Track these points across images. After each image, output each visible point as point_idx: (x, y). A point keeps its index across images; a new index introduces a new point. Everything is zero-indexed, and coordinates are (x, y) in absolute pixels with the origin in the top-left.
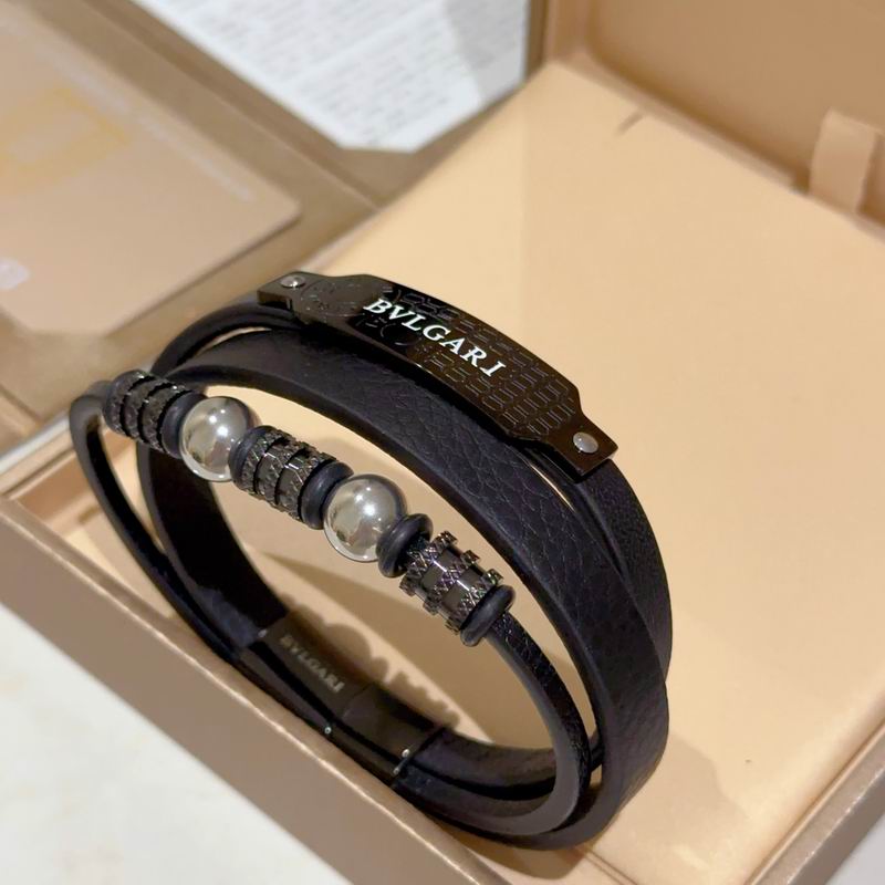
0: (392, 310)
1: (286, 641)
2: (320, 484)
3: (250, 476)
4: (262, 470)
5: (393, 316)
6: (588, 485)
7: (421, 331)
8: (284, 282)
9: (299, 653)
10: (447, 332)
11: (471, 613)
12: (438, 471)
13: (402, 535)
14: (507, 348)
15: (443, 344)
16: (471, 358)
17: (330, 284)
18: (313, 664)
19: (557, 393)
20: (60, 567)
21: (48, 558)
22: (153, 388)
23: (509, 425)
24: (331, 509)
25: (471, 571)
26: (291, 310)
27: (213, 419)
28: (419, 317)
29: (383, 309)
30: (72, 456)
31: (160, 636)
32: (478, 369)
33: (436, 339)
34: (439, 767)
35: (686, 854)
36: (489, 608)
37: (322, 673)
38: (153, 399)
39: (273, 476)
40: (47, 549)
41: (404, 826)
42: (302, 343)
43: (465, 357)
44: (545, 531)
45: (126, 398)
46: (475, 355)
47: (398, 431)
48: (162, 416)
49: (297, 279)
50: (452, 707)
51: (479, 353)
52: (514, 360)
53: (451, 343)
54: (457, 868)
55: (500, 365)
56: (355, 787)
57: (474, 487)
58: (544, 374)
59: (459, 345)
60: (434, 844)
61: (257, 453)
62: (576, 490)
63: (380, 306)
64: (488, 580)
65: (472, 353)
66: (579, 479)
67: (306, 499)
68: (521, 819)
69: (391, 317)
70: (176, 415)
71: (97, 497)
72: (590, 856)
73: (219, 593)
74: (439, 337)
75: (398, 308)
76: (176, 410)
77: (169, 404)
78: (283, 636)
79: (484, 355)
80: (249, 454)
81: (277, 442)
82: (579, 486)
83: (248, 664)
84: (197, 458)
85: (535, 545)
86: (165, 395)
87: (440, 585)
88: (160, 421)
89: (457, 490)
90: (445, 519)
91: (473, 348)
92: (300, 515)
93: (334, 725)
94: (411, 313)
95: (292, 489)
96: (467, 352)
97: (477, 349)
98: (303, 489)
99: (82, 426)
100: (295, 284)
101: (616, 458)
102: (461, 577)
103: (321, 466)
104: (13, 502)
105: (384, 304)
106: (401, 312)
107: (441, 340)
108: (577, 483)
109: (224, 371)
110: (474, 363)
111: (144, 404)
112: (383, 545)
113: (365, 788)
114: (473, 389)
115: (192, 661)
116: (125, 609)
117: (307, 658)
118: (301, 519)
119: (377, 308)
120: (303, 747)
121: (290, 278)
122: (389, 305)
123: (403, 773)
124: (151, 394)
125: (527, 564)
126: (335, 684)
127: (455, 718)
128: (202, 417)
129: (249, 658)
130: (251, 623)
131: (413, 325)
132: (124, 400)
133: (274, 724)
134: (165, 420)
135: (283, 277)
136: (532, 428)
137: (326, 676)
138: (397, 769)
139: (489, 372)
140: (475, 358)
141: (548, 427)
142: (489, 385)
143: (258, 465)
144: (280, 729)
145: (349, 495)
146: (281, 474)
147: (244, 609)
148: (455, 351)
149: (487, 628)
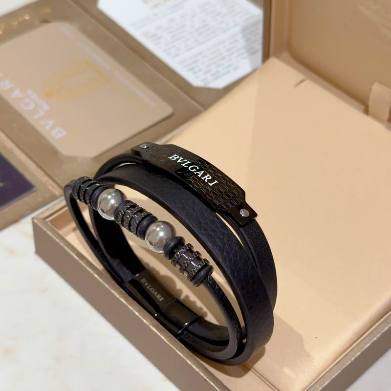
0: (179, 159)
1: (143, 281)
2: (145, 223)
3: (120, 219)
4: (125, 217)
5: (179, 161)
6: (244, 228)
7: (188, 168)
8: (141, 146)
9: (148, 285)
10: (198, 168)
11: (195, 275)
12: (187, 221)
13: (172, 244)
14: (220, 175)
15: (195, 173)
16: (205, 179)
17: (158, 148)
18: (153, 290)
19: (237, 194)
20: (62, 248)
21: (57, 244)
22: (89, 184)
23: (215, 205)
24: (148, 232)
25: (197, 259)
26: (141, 157)
27: (109, 197)
28: (189, 162)
29: (175, 158)
30: (67, 208)
31: (96, 276)
32: (207, 183)
33: (193, 171)
34: (196, 332)
35: (287, 371)
36: (202, 273)
37: (156, 293)
38: (90, 188)
39: (128, 219)
40: (57, 240)
41: (179, 353)
42: (145, 170)
43: (203, 178)
44: (225, 245)
45: (80, 187)
46: (207, 178)
47: (173, 205)
48: (92, 195)
49: (146, 146)
50: (205, 309)
51: (209, 177)
52: (222, 180)
53: (198, 173)
54: (197, 370)
55: (216, 182)
56: (163, 337)
57: (200, 228)
58: (233, 186)
59: (201, 174)
60: (190, 360)
61: (123, 211)
62: (240, 231)
63: (174, 157)
64: (202, 262)
65: (206, 177)
66: (241, 226)
67: (139, 229)
68: (220, 353)
69: (178, 162)
70: (97, 194)
71: (76, 224)
72: (252, 369)
73: (119, 261)
74: (194, 170)
75: (181, 158)
76: (97, 192)
77: (94, 190)
78: (142, 279)
79: (210, 178)
80: (120, 211)
81: (131, 207)
82: (241, 229)
83: (128, 288)
84: (103, 211)
85: (221, 250)
86: (94, 187)
87: (184, 263)
88: (91, 197)
89: (193, 228)
90: (189, 239)
91: (206, 175)
92: (137, 234)
93: (158, 313)
94: (186, 160)
95: (134, 224)
96: (204, 176)
97: (208, 175)
98: (138, 225)
99: (68, 195)
100: (146, 147)
101: (258, 219)
102: (192, 261)
103: (145, 217)
104: (47, 222)
105: (176, 157)
106: (182, 160)
107: (195, 171)
108: (240, 228)
109: (116, 179)
110: (206, 181)
111: (86, 190)
112: (165, 248)
113: (166, 338)
114: (204, 191)
115: (107, 286)
116: (84, 265)
117: (150, 287)
118: (137, 236)
119: (173, 158)
120: (145, 321)
121: (144, 145)
122: (178, 157)
123: (182, 333)
124: (89, 186)
125: (217, 258)
126: (160, 298)
127: (206, 314)
128: (106, 196)
129: (128, 286)
130: (130, 273)
131: (185, 165)
132: (79, 188)
133: (135, 312)
134: (93, 196)
135: (141, 144)
136: (224, 206)
137: (157, 295)
138: (180, 332)
139: (211, 185)
140: (207, 179)
141: (231, 206)
142: (210, 189)
143: (123, 215)
144: (137, 314)
145: (155, 228)
146: (131, 219)
147: (128, 267)
148: (200, 176)
149: (201, 280)
